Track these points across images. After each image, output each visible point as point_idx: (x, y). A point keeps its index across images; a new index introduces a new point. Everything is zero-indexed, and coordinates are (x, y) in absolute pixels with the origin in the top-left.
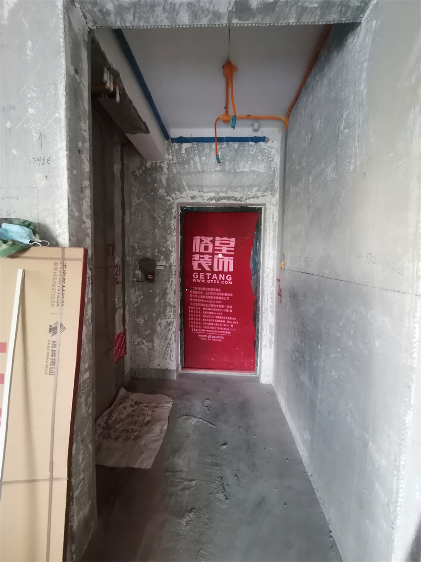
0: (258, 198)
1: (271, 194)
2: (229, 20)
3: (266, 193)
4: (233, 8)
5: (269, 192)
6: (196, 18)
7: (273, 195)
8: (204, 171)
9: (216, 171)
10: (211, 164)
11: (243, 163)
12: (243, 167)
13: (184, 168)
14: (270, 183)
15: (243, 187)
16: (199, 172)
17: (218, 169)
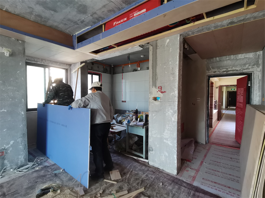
0: (249, 69)
1: (257, 67)
3: (254, 67)
5: (255, 66)
7: (258, 67)
8: (220, 61)
9: (226, 60)
10: (224, 58)
11: (240, 55)
12: (240, 56)
13: (210, 61)
14: (256, 62)
15: (241, 65)
16: (218, 62)
17: (228, 59)
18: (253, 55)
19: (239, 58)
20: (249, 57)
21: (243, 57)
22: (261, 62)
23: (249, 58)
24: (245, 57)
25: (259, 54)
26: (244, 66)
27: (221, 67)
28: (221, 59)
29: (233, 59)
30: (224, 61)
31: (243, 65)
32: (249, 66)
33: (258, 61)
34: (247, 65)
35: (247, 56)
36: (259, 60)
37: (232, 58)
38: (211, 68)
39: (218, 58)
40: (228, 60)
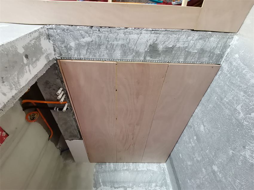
2: (145, 58)
4: (148, 49)
5: (165, 187)
6: (125, 55)
8: (116, 170)
9: (124, 170)
10: (120, 165)
11: (142, 164)
12: (142, 166)
13: (102, 167)
14: (163, 180)
15: (144, 182)
16: (112, 171)
17: (125, 168)
18: (157, 167)
19: (141, 169)
20: (153, 169)
21: (145, 169)
22: (169, 181)
23: (154, 172)
24: (148, 168)
25: (163, 167)
26: (149, 186)
27: (117, 182)
28: (116, 168)
29: (133, 170)
30: (120, 170)
31: (147, 183)
32: (156, 186)
33: (165, 179)
34: (154, 185)
35: (150, 168)
36: (167, 178)
37: (132, 168)
38: (101, 184)
39: (112, 165)
40: (126, 170)
